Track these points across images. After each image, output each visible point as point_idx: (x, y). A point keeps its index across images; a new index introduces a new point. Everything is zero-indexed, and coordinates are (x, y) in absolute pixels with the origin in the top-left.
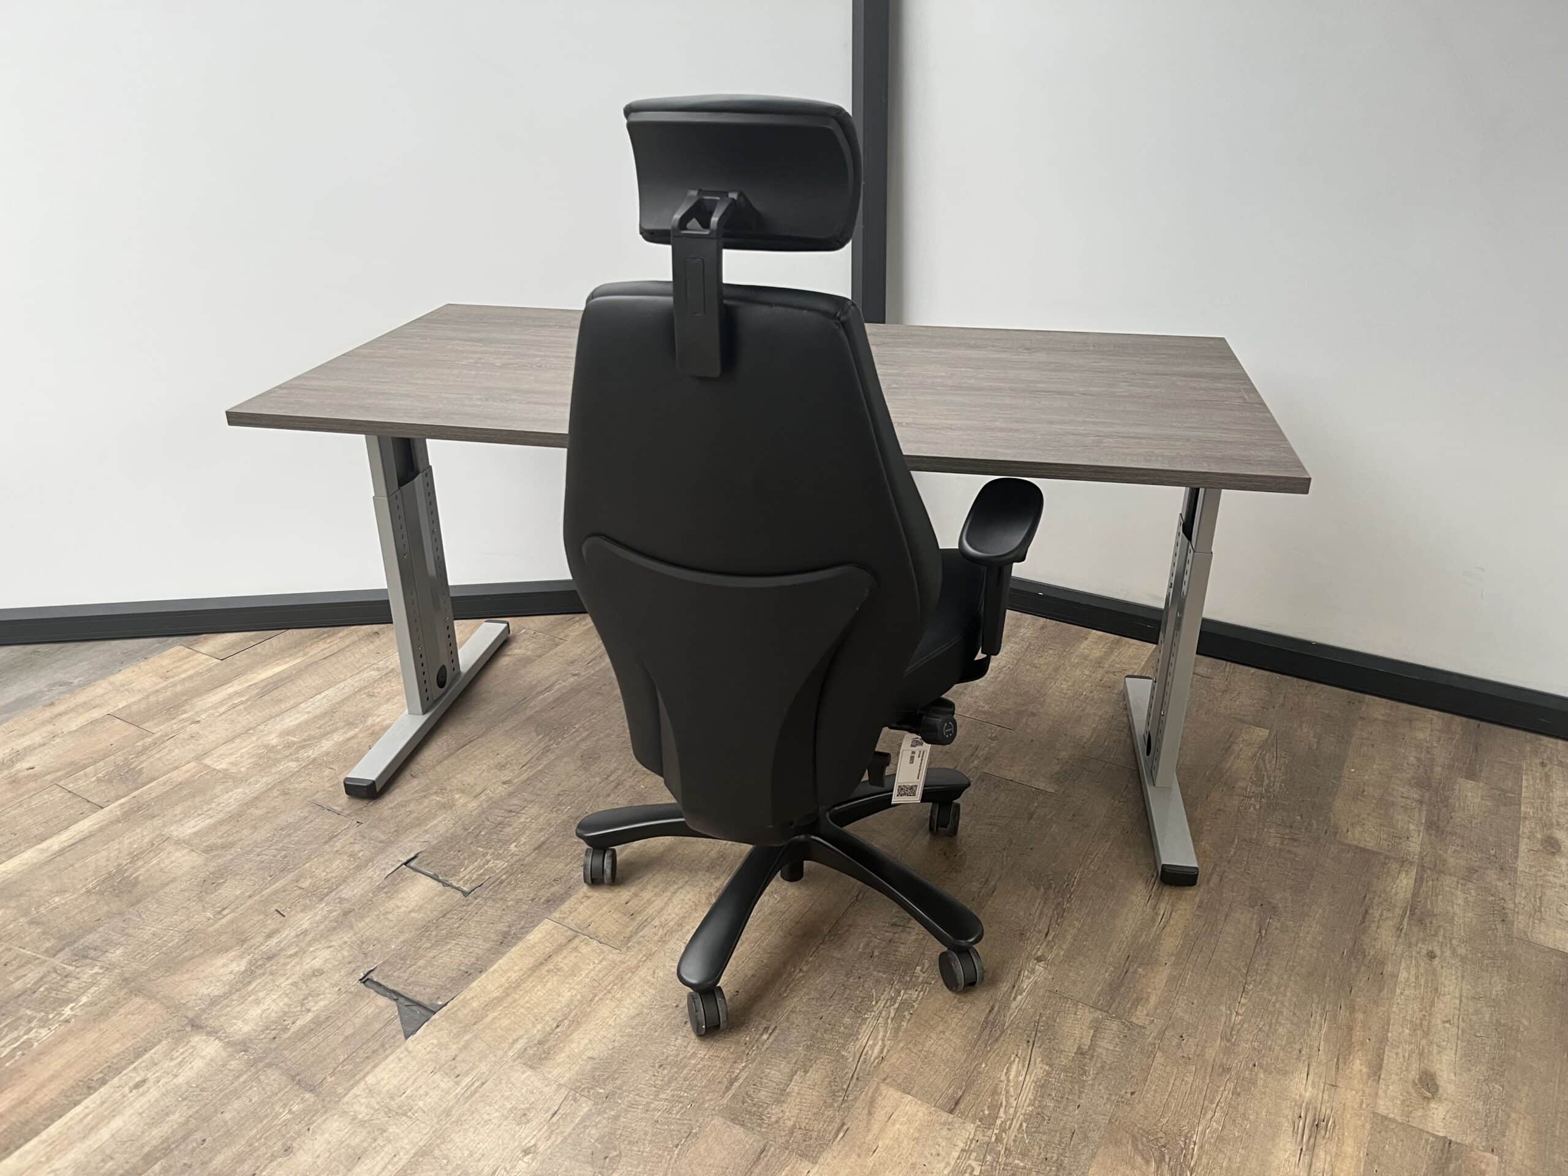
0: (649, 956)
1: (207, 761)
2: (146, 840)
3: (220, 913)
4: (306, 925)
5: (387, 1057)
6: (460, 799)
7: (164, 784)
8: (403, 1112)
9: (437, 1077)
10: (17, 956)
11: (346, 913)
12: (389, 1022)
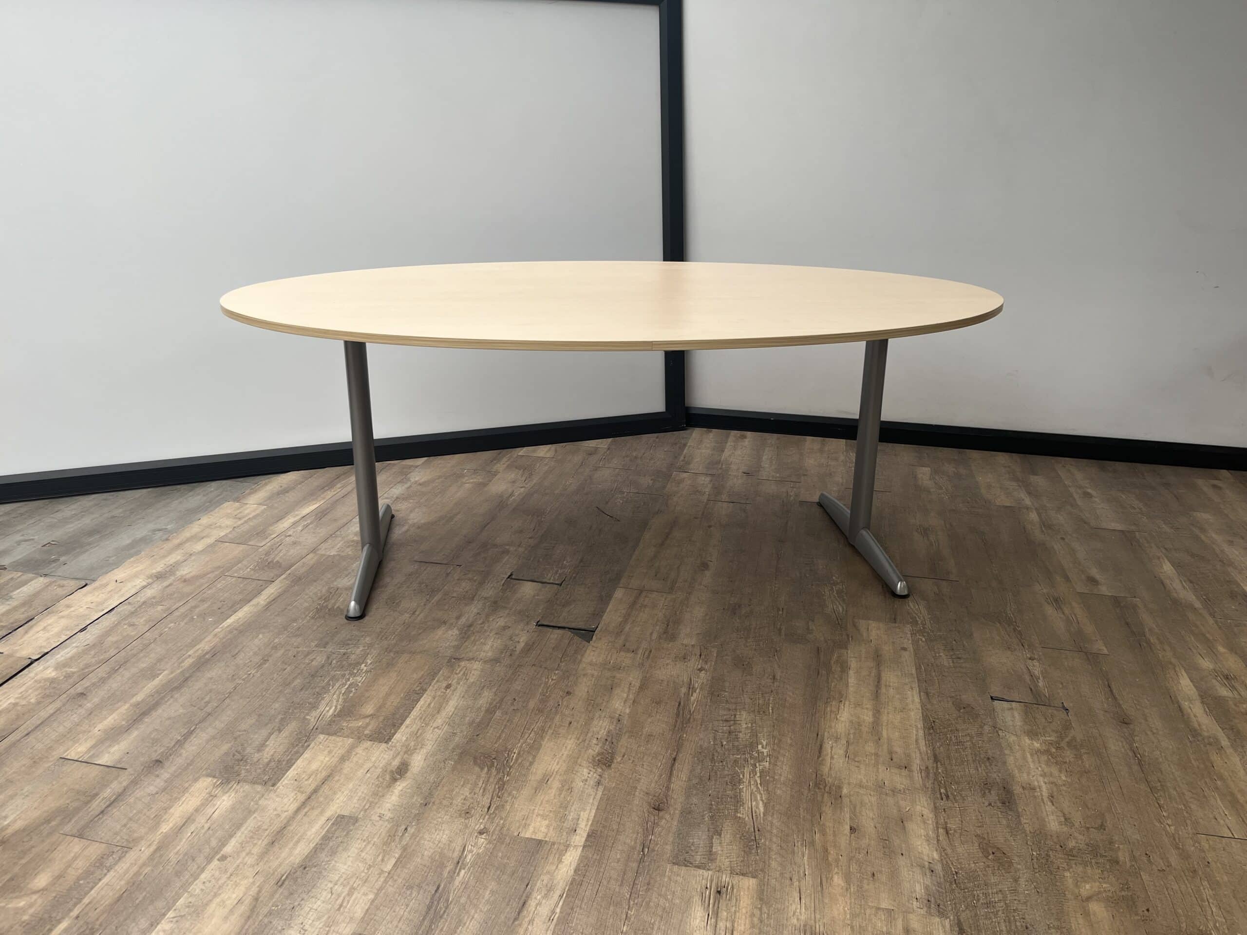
0: (690, 593)
1: (321, 552)
2: (324, 591)
3: (414, 613)
4: (475, 611)
5: (585, 651)
6: (512, 549)
7: (303, 566)
8: (618, 668)
9: (622, 653)
10: (298, 653)
11: (495, 602)
12: (572, 639)
